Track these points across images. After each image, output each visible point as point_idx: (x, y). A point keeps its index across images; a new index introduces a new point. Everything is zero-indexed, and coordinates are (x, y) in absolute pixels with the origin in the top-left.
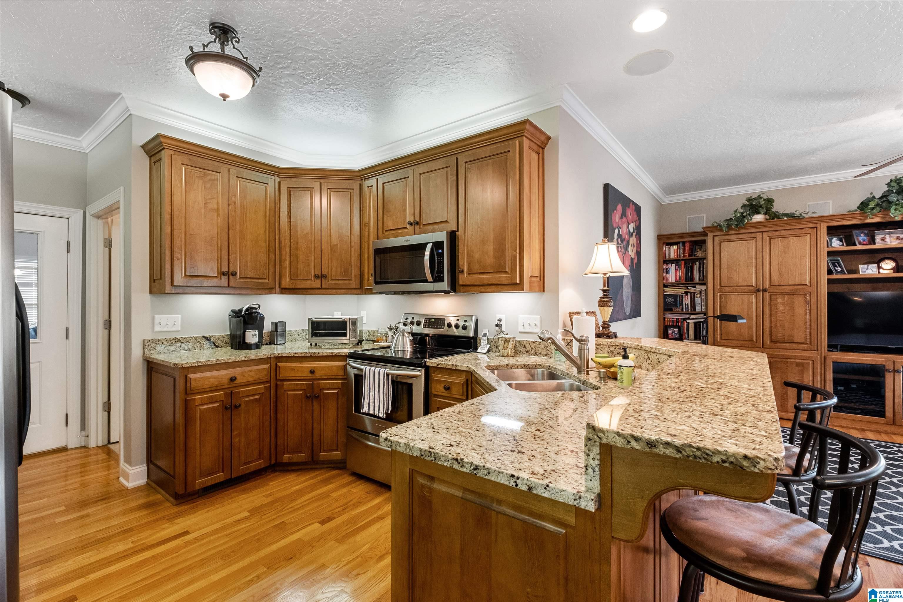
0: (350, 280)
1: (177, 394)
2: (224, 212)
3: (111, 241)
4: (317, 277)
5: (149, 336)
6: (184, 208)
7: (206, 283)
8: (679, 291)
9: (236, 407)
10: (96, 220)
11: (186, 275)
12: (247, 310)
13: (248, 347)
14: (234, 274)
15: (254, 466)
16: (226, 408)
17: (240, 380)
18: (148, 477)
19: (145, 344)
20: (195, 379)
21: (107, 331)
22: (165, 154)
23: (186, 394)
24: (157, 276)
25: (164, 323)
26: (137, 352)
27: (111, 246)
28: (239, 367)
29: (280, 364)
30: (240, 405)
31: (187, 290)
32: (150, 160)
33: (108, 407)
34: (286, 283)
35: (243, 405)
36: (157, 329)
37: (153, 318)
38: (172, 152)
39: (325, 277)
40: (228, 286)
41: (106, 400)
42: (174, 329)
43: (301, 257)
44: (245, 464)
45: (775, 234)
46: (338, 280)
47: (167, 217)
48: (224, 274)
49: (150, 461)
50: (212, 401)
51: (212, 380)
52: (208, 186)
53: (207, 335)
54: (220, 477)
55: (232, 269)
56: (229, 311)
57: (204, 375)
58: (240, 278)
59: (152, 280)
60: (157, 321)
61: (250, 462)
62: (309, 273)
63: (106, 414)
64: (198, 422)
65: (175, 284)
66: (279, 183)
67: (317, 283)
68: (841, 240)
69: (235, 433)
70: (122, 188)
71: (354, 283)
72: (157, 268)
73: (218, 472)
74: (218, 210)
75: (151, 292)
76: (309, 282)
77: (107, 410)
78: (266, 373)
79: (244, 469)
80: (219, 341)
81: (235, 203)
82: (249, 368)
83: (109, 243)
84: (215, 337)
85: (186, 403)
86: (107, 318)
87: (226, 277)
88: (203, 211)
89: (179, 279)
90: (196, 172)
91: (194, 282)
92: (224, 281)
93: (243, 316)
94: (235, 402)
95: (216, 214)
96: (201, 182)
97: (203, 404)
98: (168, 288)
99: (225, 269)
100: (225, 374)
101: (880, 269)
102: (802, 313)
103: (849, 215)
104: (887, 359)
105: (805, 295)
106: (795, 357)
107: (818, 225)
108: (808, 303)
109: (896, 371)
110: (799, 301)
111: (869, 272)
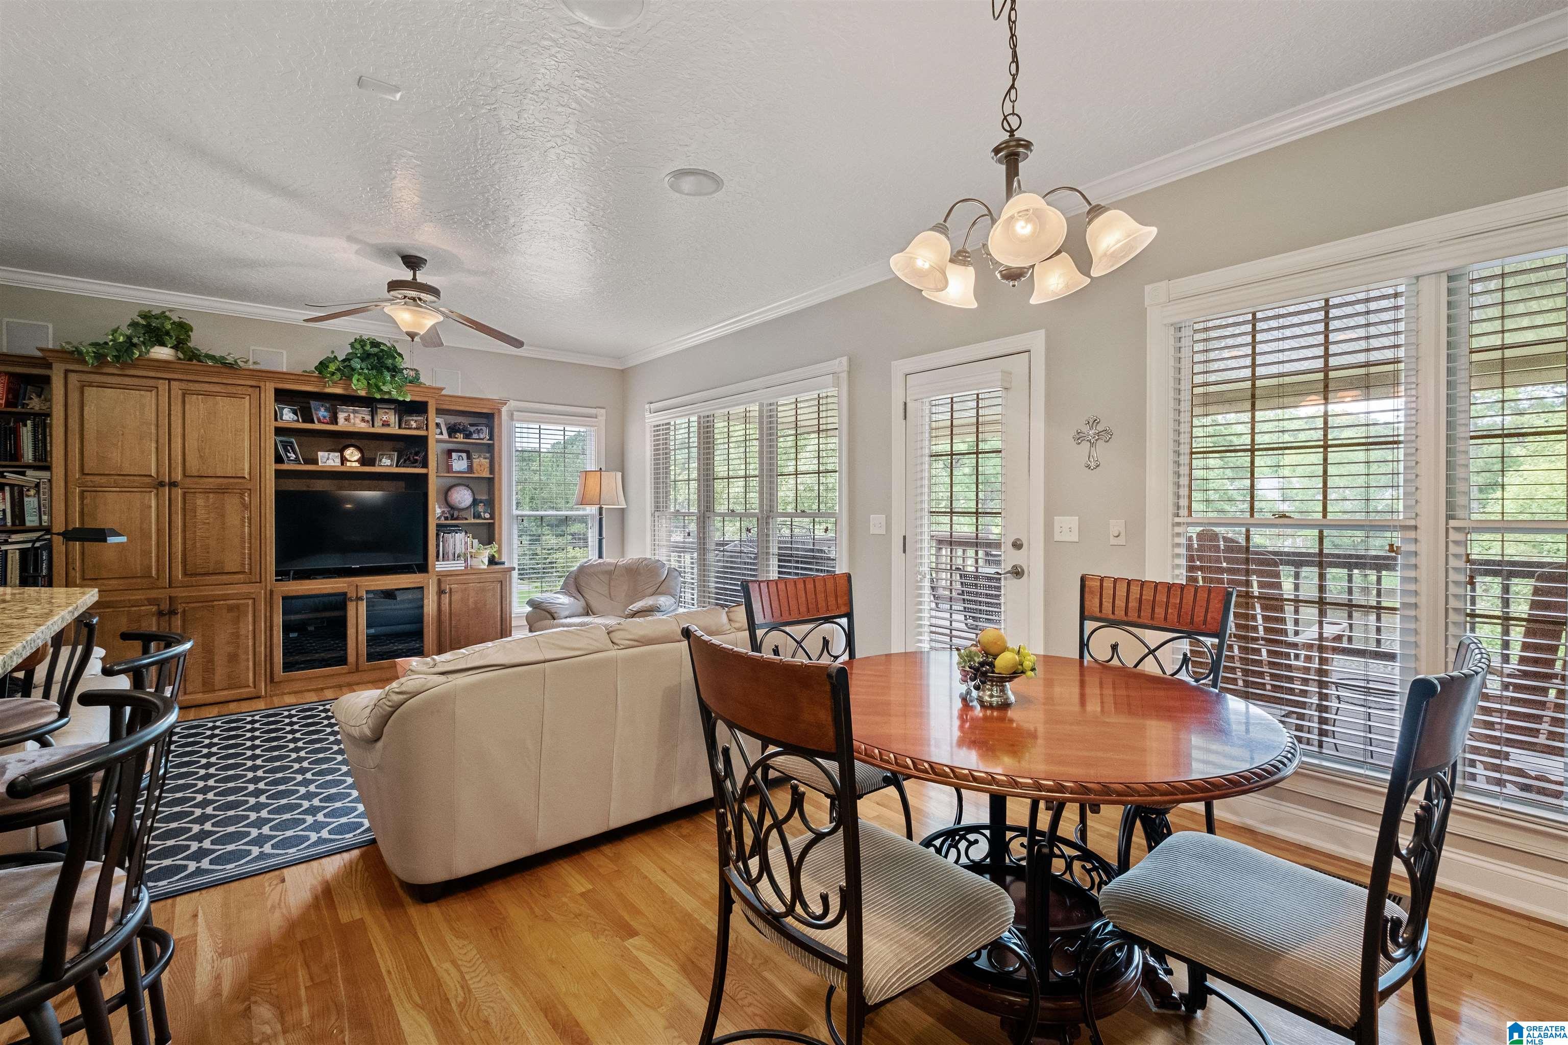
45: (191, 386)
68: (295, 412)
101: (343, 460)
102: (237, 522)
103: (304, 377)
104: (350, 584)
105: (242, 494)
106: (225, 598)
107: (262, 384)
108: (246, 507)
109: (359, 599)
110: (232, 503)
111: (330, 463)
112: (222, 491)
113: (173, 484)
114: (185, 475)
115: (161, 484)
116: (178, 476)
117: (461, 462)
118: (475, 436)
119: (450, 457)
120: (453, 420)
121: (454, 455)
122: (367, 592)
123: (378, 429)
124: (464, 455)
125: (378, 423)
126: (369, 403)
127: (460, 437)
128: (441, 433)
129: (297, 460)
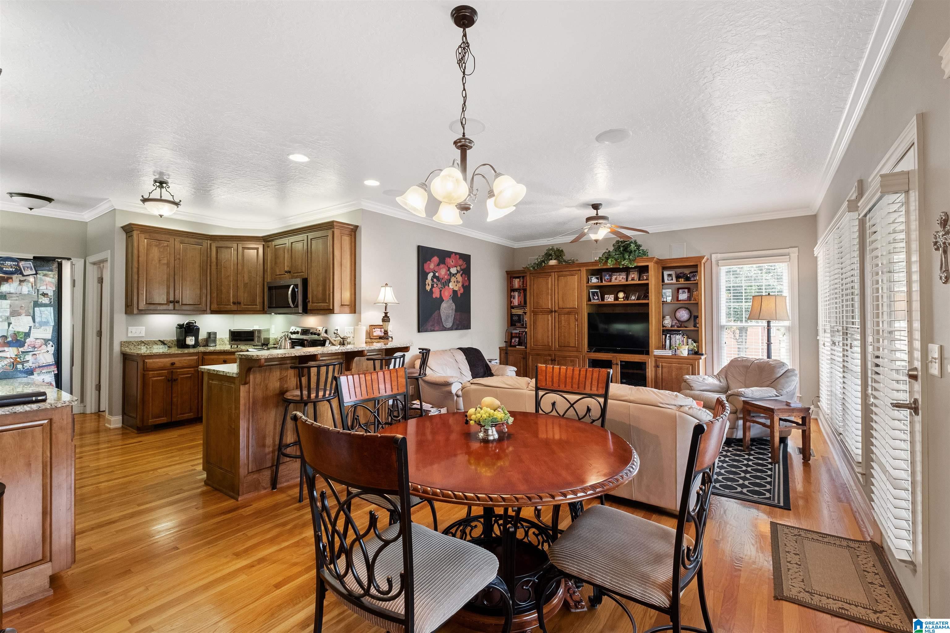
0: (256, 305)
1: (139, 370)
2: (172, 265)
3: (102, 279)
4: (234, 303)
5: (124, 339)
6: (145, 264)
7: (159, 308)
8: (519, 312)
9: (175, 380)
10: (92, 265)
11: (146, 303)
12: (187, 324)
13: (188, 347)
14: (178, 302)
15: (187, 416)
16: (169, 381)
17: (178, 364)
18: (123, 423)
19: (122, 344)
20: (150, 363)
21: (99, 338)
22: (135, 233)
23: (144, 370)
24: (129, 304)
25: (134, 331)
26: (117, 348)
27: (102, 282)
28: (177, 357)
29: (205, 357)
30: (177, 379)
31: (149, 312)
32: (127, 235)
33: (99, 388)
34: (214, 307)
35: (179, 380)
36: (130, 335)
37: (127, 329)
38: (139, 232)
39: (240, 303)
40: (174, 309)
41: (97, 383)
42: (140, 335)
43: (224, 291)
44: (181, 414)
45: (561, 273)
46: (249, 305)
47: (135, 270)
48: (171, 302)
49: (124, 413)
50: (159, 375)
51: (160, 364)
52: (162, 250)
53: (162, 339)
54: (164, 420)
55: (177, 299)
56: (176, 325)
57: (154, 360)
58: (182, 304)
59: (127, 306)
60: (130, 330)
61: (184, 414)
62: (229, 300)
63: (97, 392)
64: (151, 387)
65: (140, 309)
66: (211, 244)
67: (234, 308)
68: (597, 278)
69: (174, 395)
70: (109, 251)
71: (258, 307)
72: (129, 300)
73: (163, 417)
74: (168, 264)
75: (126, 313)
76: (229, 306)
77: (98, 388)
78: (195, 361)
79: (180, 417)
80: (170, 344)
81: (179, 259)
82: (184, 358)
83: (101, 281)
84: (167, 341)
85: (144, 376)
86: (99, 329)
87: (172, 304)
88: (158, 265)
89: (142, 305)
90: (154, 243)
91: (152, 307)
92: (171, 306)
93: (185, 328)
94: (174, 377)
95: (166, 266)
96: (156, 249)
97: (154, 377)
98: (135, 311)
99: (172, 299)
100: (168, 361)
101: (616, 298)
102: (574, 326)
103: (596, 263)
104: (614, 357)
105: (575, 315)
106: (570, 357)
107: (581, 269)
108: (577, 320)
109: (617, 364)
110: (572, 318)
111: (609, 300)
112: (569, 313)
113: (555, 311)
114: (559, 308)
115: (552, 312)
116: (557, 309)
117: (684, 295)
118: (692, 279)
119: (678, 292)
120: (679, 271)
121: (680, 291)
122: (621, 362)
123: (630, 282)
124: (686, 290)
125: (630, 279)
126: (627, 270)
127: (682, 281)
128: (672, 279)
129: (598, 299)
